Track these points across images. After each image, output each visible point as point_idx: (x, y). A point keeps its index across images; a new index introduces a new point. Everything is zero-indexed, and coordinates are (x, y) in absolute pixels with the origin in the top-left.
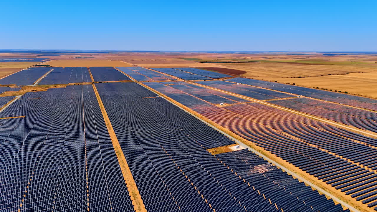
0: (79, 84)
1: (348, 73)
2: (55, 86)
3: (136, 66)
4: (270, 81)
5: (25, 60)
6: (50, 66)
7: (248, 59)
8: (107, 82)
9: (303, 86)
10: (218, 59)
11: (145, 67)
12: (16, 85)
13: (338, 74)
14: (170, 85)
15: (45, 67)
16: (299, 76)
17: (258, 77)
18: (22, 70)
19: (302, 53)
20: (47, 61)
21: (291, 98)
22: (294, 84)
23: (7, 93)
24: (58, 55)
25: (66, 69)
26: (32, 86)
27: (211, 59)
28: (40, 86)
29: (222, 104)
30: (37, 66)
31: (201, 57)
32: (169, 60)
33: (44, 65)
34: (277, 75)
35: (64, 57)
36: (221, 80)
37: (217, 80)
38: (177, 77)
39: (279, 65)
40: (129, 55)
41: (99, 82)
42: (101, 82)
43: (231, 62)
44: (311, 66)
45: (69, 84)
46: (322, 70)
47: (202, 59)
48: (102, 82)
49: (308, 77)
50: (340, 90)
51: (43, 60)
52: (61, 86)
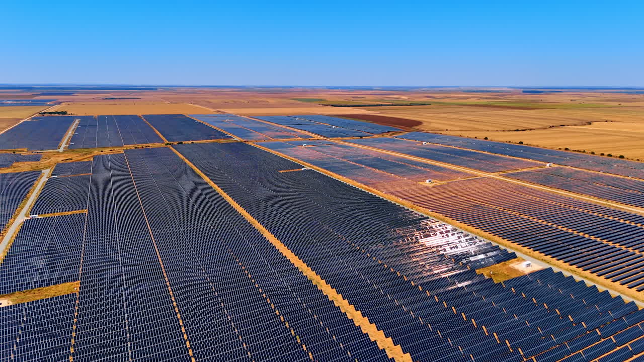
0: (142, 147)
1: (590, 123)
2: (102, 151)
3: (225, 113)
4: (476, 138)
5: (15, 102)
6: (68, 113)
7: (403, 99)
8: (192, 143)
9: (537, 146)
10: (353, 99)
11: (240, 115)
12: (28, 150)
13: (575, 125)
14: (307, 146)
15: (61, 115)
16: (516, 129)
17: (447, 130)
18: (22, 121)
19: (485, 89)
20: (56, 104)
21: (538, 169)
22: (521, 143)
23: (20, 164)
24: (69, 94)
25: (101, 118)
26: (58, 152)
27: (341, 100)
28: (73, 151)
29: (430, 181)
30: (44, 113)
31: (322, 96)
32: (271, 101)
33: (57, 113)
34: (476, 126)
35: (80, 96)
36: (388, 136)
37: (381, 136)
38: (310, 132)
39: (465, 109)
40: (195, 93)
41: (179, 143)
42: (181, 143)
43: (382, 105)
44: (519, 112)
45: (125, 146)
46: (543, 117)
47: (328, 99)
48: (183, 142)
49: (530, 130)
51: (49, 103)
52: (111, 150)
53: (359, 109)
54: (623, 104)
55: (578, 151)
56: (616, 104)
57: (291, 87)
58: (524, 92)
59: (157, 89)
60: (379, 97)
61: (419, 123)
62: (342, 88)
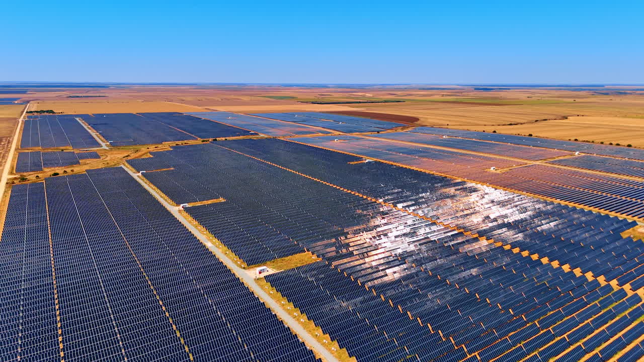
1: (565, 118)
4: (484, 131)
8: (226, 139)
9: (547, 138)
14: (339, 141)
16: (509, 123)
17: (448, 125)
21: (570, 156)
22: (531, 135)
27: (312, 97)
29: (494, 169)
32: (245, 99)
37: (394, 130)
38: (322, 128)
41: (212, 140)
47: (299, 97)
48: (217, 139)
49: (521, 124)
50: (619, 142)
51: (16, 102)
52: (156, 147)
53: (343, 106)
54: (578, 100)
55: (587, 141)
56: (571, 100)
57: (245, 85)
58: (475, 89)
59: (108, 87)
60: (347, 94)
61: (417, 119)
62: (298, 85)
